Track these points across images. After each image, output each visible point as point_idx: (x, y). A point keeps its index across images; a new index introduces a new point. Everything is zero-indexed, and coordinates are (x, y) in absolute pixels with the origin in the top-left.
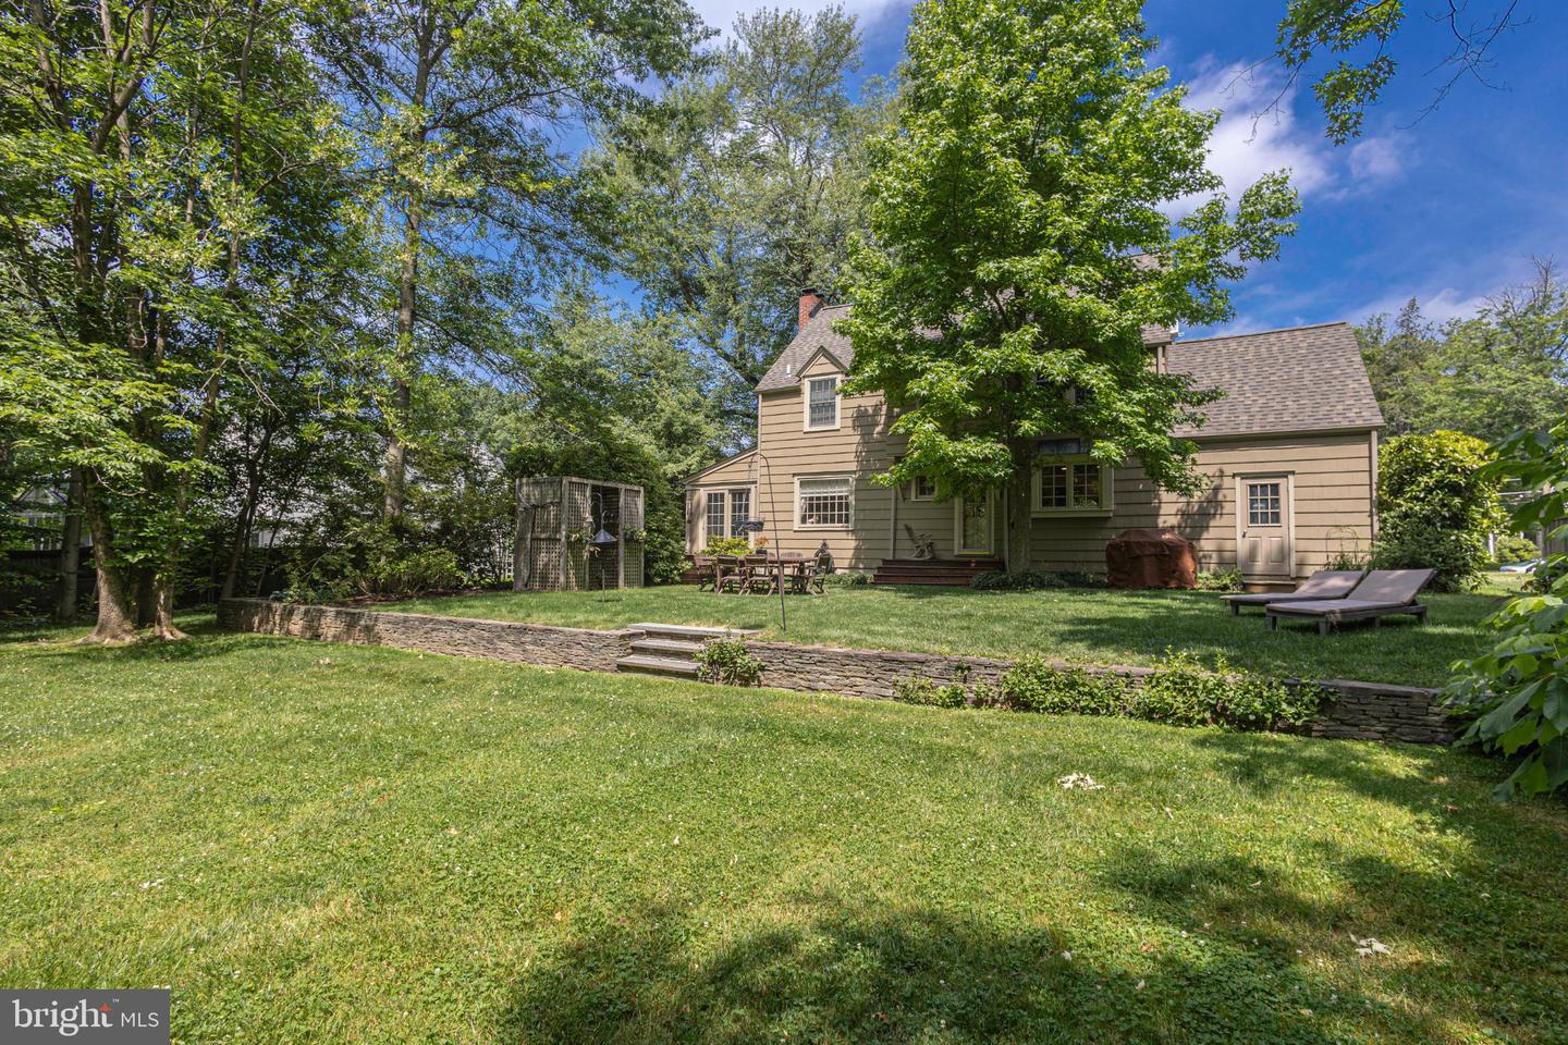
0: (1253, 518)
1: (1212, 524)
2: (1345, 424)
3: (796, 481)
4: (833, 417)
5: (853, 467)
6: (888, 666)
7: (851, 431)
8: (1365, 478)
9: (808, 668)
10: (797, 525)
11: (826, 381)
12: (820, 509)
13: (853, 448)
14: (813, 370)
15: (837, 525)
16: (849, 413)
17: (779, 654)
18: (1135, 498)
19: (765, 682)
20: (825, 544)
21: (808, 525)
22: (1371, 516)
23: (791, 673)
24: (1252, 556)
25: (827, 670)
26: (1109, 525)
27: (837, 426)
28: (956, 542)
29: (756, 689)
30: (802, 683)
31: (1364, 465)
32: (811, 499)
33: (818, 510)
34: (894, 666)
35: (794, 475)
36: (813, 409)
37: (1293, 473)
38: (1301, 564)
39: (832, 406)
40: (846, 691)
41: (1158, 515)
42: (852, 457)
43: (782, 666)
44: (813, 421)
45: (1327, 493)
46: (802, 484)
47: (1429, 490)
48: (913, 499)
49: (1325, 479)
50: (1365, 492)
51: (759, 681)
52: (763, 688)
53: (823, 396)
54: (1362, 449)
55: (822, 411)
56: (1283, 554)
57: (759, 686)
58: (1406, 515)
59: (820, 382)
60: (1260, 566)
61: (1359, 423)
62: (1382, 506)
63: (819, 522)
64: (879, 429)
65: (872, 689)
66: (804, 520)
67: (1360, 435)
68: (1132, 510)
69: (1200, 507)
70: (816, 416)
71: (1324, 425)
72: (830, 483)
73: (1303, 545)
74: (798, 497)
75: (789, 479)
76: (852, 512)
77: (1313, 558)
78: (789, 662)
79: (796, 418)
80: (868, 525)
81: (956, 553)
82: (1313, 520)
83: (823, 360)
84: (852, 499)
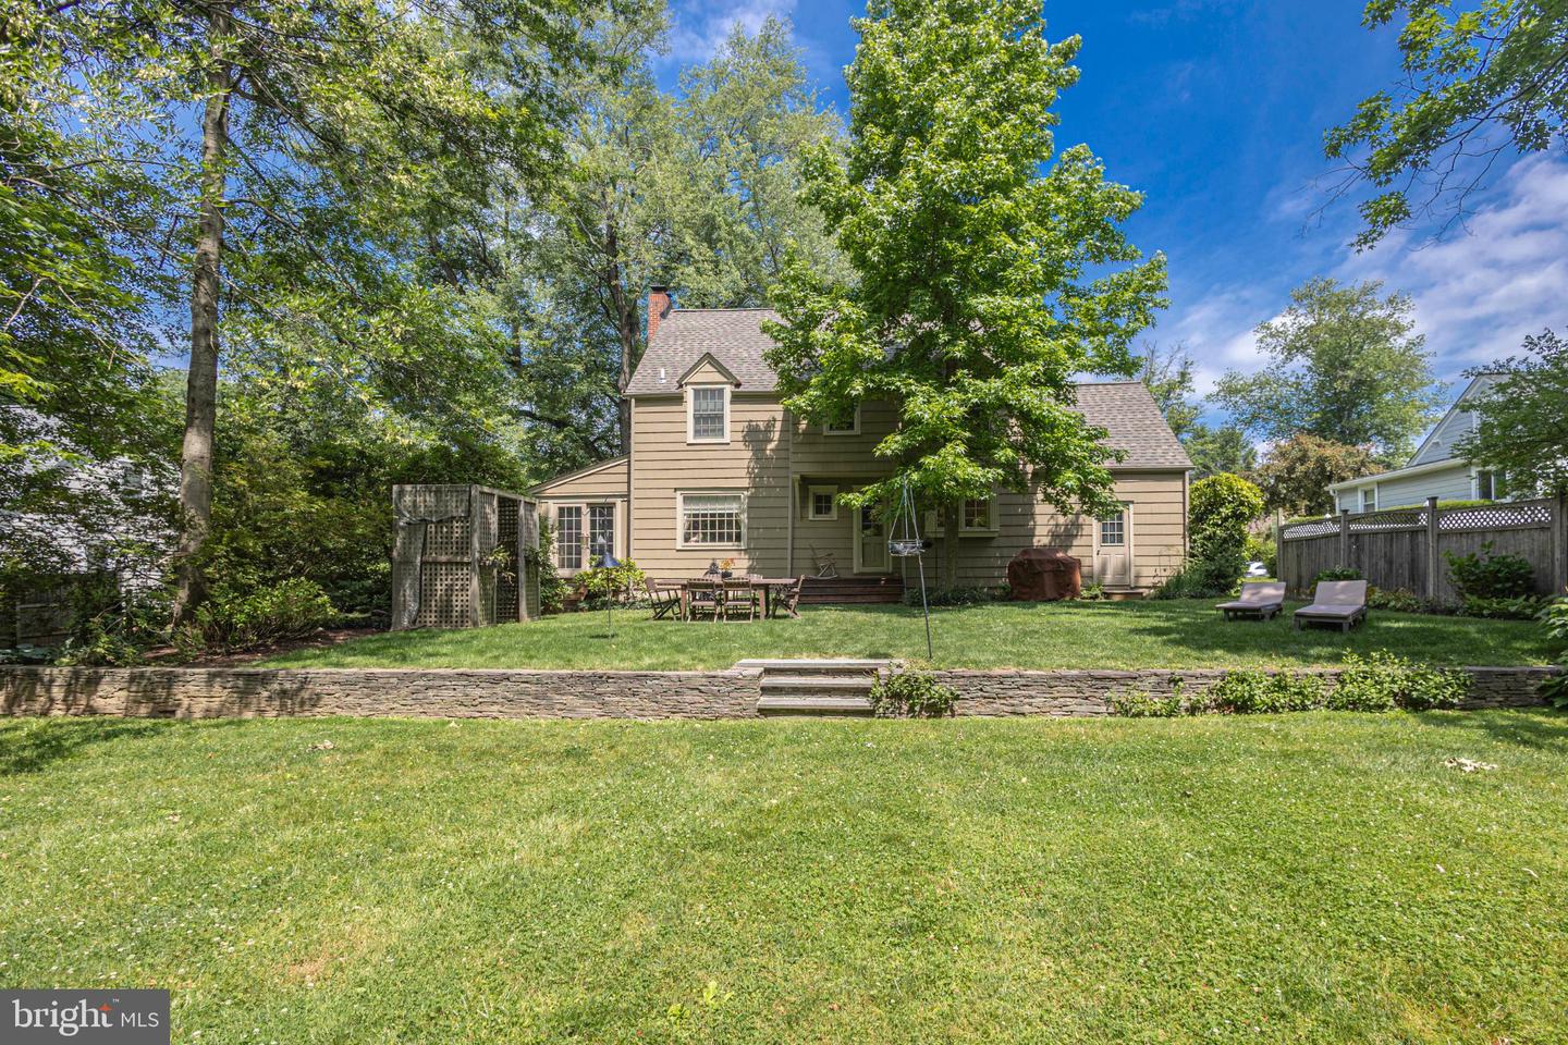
0: (1104, 539)
1: (1075, 543)
2: (1167, 465)
3: (680, 499)
4: (722, 430)
5: (745, 483)
6: (1100, 684)
7: (741, 445)
8: (1179, 508)
9: (1010, 693)
10: (680, 544)
11: (713, 391)
12: (707, 527)
13: (745, 463)
14: (697, 377)
15: (726, 544)
16: (740, 427)
17: (976, 682)
18: (1015, 520)
19: (960, 711)
20: (714, 564)
21: (692, 544)
22: (1184, 538)
23: (991, 699)
24: (1103, 571)
25: (1033, 693)
26: (994, 544)
27: (727, 439)
28: (855, 560)
29: (950, 719)
30: (1006, 708)
31: (1179, 497)
32: (696, 516)
33: (705, 527)
34: (1108, 684)
35: (676, 489)
36: (697, 419)
37: (1132, 502)
38: (1138, 577)
39: (720, 418)
40: (1055, 711)
41: (1033, 536)
42: (744, 473)
43: (980, 693)
44: (697, 433)
45: (1156, 519)
46: (687, 500)
47: (1225, 519)
48: (811, 518)
49: (1155, 508)
50: (1179, 519)
51: (952, 711)
52: (958, 719)
53: (708, 406)
54: (1178, 485)
55: (709, 422)
56: (1125, 569)
57: (953, 716)
58: (1209, 538)
59: (705, 390)
60: (1109, 578)
61: (1177, 465)
62: (1192, 531)
63: (704, 540)
64: (772, 446)
65: (1083, 708)
66: (687, 539)
67: (1178, 473)
68: (1012, 531)
69: (1066, 529)
70: (702, 426)
71: (1152, 465)
72: (717, 499)
73: (1140, 561)
74: (681, 513)
75: (670, 493)
76: (744, 530)
77: (1145, 571)
78: (988, 688)
79: (678, 427)
80: (764, 544)
81: (855, 571)
82: (1149, 541)
83: (708, 367)
84: (744, 517)
